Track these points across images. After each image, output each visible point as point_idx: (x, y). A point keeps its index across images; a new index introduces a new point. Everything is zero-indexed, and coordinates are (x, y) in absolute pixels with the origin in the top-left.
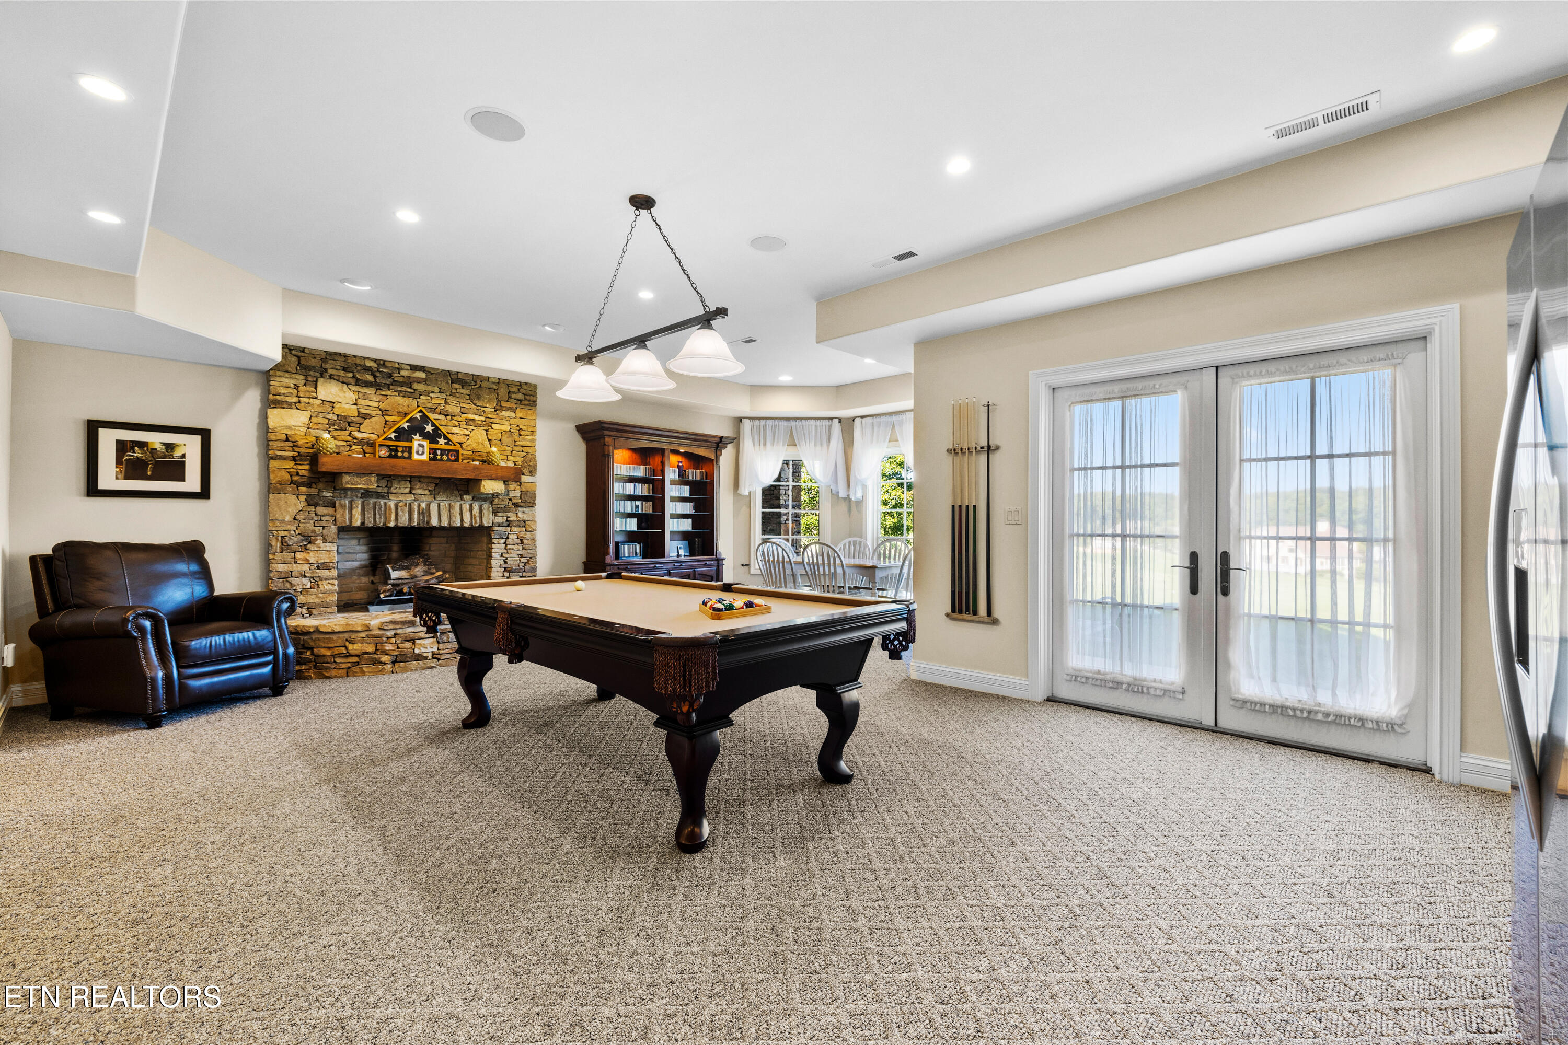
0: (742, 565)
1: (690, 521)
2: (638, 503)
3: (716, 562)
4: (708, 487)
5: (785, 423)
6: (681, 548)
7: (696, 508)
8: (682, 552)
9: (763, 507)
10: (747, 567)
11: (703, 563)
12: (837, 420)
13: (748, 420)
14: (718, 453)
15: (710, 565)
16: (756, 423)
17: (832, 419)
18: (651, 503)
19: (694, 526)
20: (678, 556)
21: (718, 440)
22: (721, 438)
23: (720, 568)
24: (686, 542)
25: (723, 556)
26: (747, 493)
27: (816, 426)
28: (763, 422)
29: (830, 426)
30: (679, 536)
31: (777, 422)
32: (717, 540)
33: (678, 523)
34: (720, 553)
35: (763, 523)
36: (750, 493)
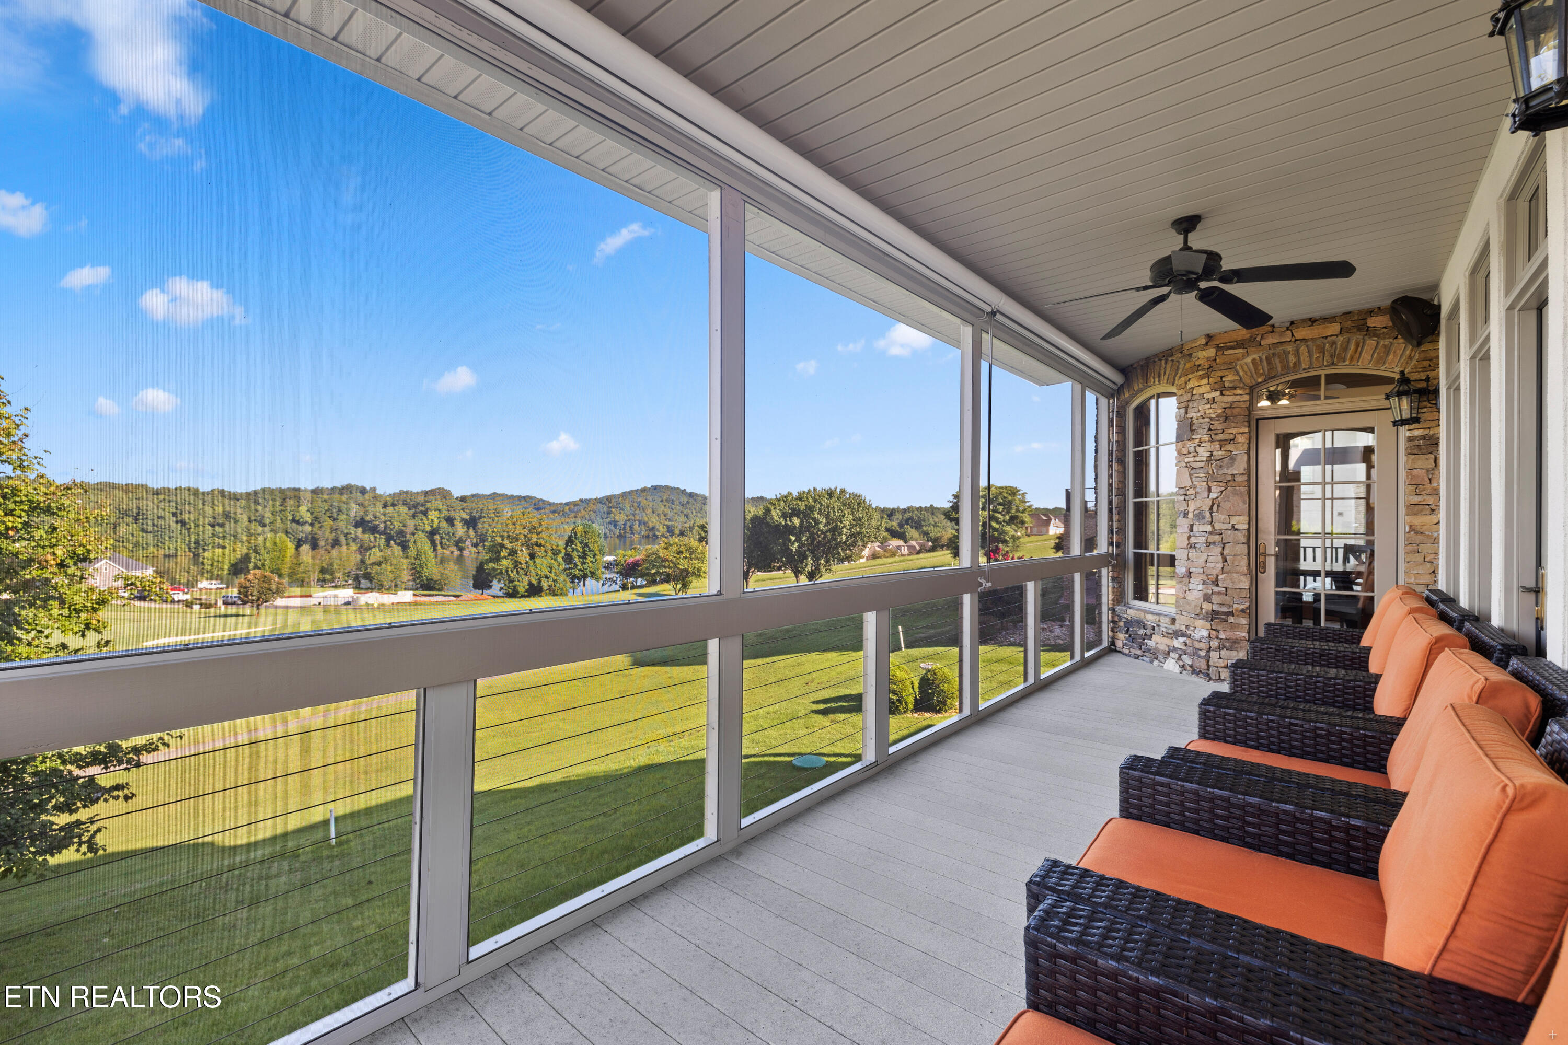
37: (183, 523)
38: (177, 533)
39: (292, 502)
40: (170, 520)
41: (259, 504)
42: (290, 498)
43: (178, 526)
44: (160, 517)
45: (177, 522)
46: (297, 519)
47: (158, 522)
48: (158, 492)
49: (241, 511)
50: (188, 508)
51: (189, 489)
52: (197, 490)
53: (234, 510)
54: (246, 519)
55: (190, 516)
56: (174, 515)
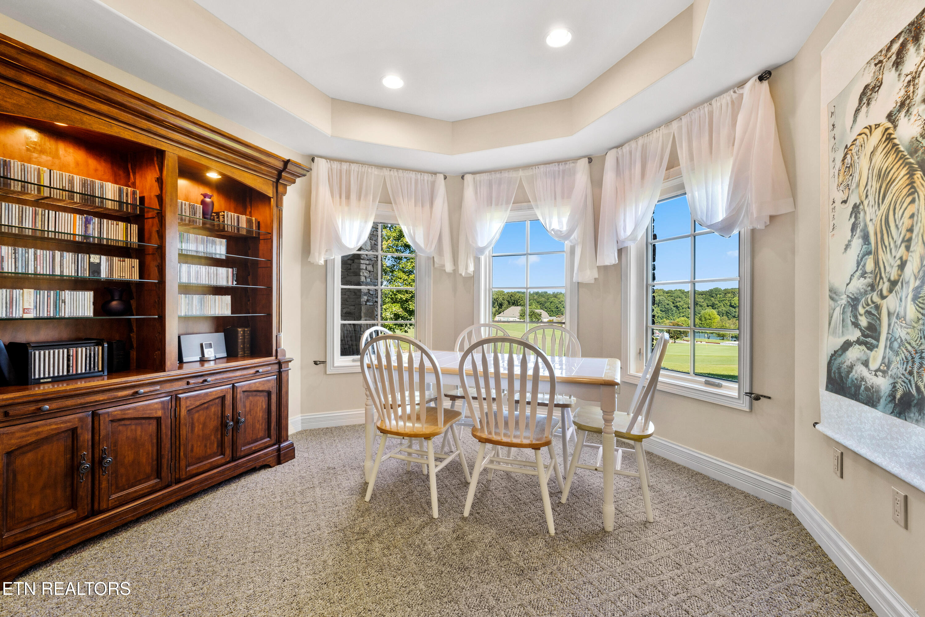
0: (316, 363)
1: (228, 299)
2: (95, 259)
3: (276, 367)
4: (262, 246)
5: (375, 172)
6: (210, 346)
7: (239, 278)
8: (209, 353)
9: (342, 284)
10: (322, 365)
11: (252, 371)
12: (442, 176)
13: (324, 161)
14: (280, 189)
15: (267, 373)
16: (336, 165)
17: (435, 173)
18: (136, 262)
19: (235, 308)
20: (203, 360)
21: (280, 165)
22: (286, 163)
23: (284, 375)
24: (221, 335)
25: (288, 356)
26: (322, 262)
27: (416, 181)
28: (345, 166)
29: (433, 184)
30: (206, 326)
31: (365, 169)
32: (279, 331)
33: (201, 302)
34: (284, 351)
35: (342, 304)
36: (326, 261)
37: (677, 307)
38: (674, 312)
39: (730, 295)
40: (672, 305)
41: (712, 297)
42: (729, 293)
43: (675, 308)
44: (668, 304)
45: (674, 307)
46: (733, 304)
47: (667, 306)
48: (667, 293)
49: (702, 300)
50: (679, 299)
51: (680, 290)
52: (684, 291)
53: (700, 300)
54: (706, 305)
55: (680, 303)
56: (673, 303)
